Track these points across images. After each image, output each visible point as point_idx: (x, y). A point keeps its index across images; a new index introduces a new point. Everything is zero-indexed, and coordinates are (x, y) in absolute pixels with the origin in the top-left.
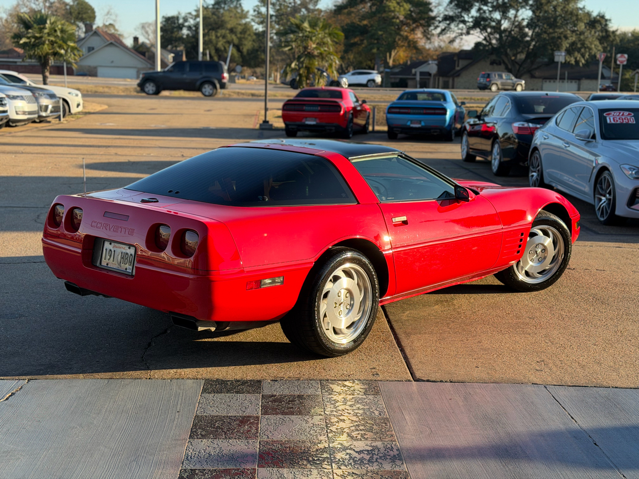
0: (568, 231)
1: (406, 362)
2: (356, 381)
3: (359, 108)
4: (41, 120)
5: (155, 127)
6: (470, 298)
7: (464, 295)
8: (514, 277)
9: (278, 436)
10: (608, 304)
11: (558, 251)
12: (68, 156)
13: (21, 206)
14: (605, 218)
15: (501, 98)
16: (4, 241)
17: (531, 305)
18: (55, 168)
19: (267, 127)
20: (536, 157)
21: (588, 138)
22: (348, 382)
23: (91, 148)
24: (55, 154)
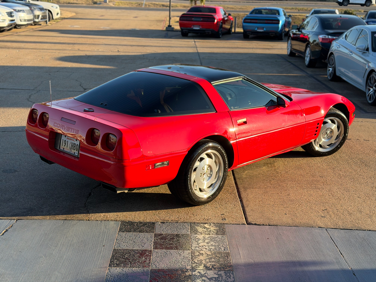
0: (347, 120)
1: (243, 210)
2: (212, 224)
3: (226, 19)
4: (35, 23)
5: (103, 28)
6: (285, 161)
7: (281, 158)
8: (312, 148)
9: (162, 266)
10: (369, 166)
11: (340, 132)
12: (50, 51)
13: (20, 88)
14: (372, 101)
15: (312, 18)
16: (9, 115)
17: (322, 167)
18: (42, 60)
19: (170, 29)
20: (332, 59)
21: (364, 50)
22: (207, 224)
23: (64, 45)
24: (43, 49)
